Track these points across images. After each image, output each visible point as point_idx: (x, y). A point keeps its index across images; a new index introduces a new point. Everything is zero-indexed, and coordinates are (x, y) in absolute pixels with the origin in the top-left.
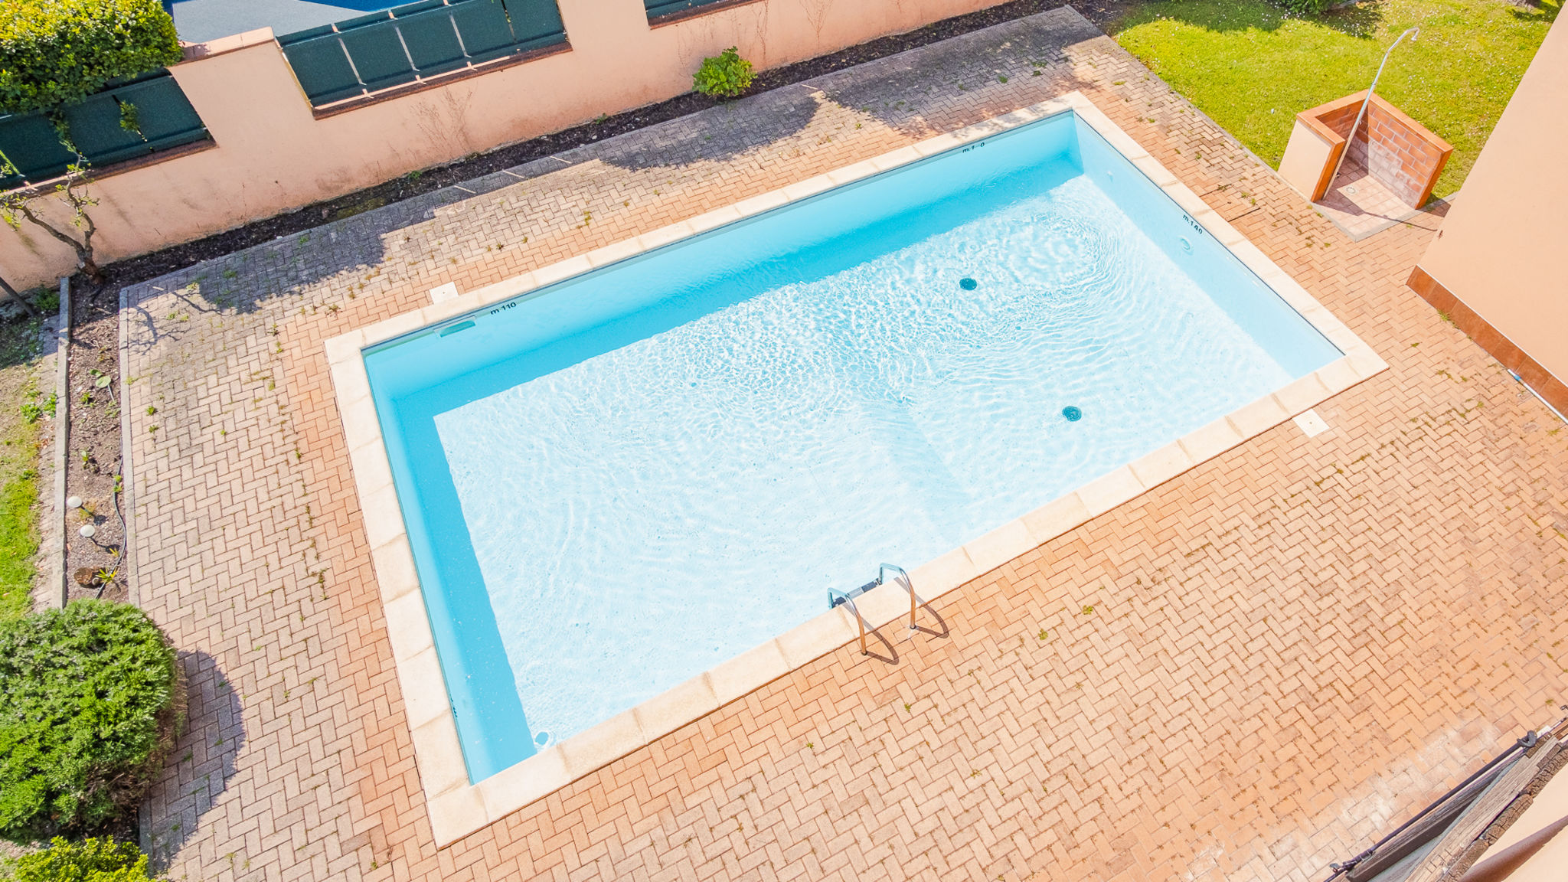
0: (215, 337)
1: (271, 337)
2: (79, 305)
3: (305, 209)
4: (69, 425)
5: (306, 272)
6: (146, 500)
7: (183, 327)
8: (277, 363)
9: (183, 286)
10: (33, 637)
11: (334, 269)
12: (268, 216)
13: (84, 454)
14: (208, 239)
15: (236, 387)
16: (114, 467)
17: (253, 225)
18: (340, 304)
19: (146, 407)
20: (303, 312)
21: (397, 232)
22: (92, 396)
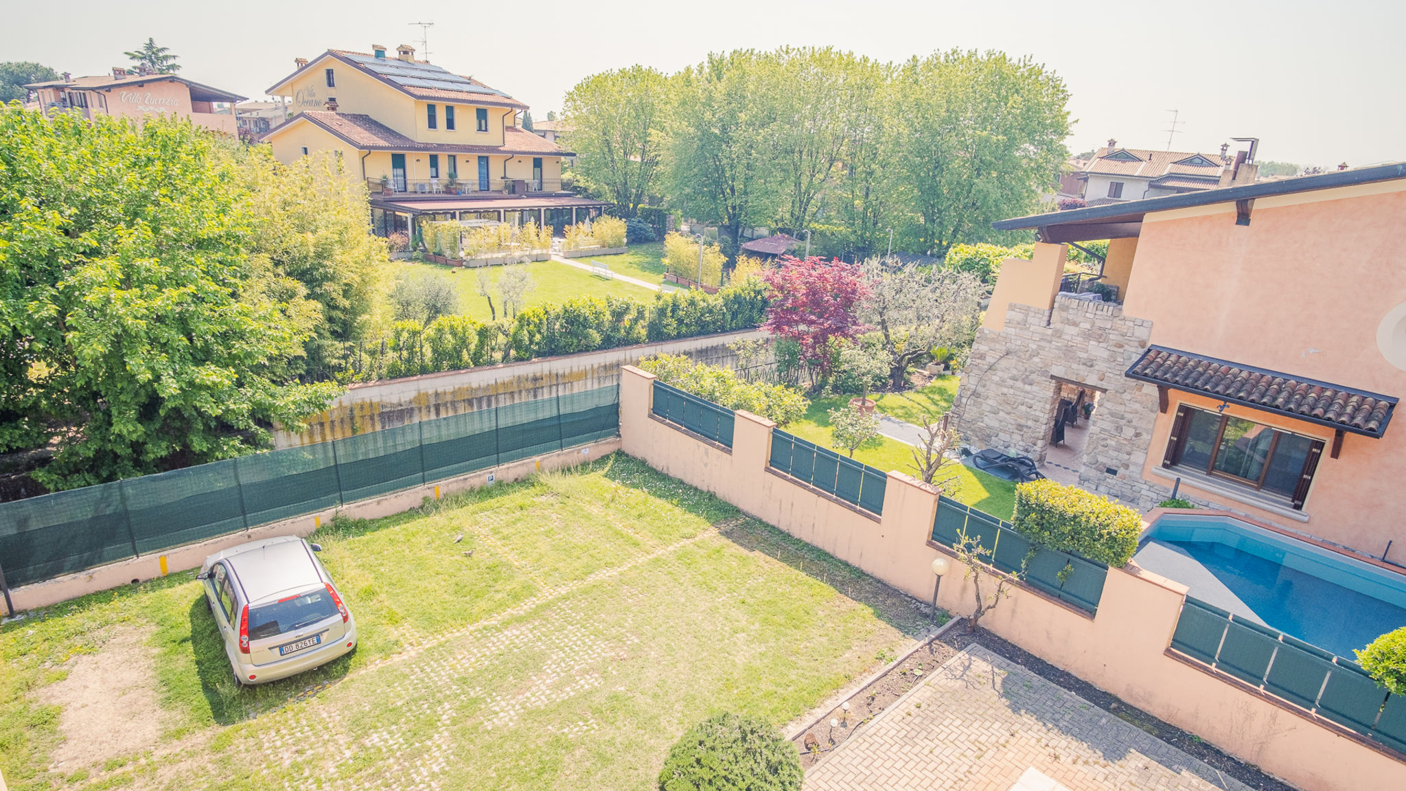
0: (984, 705)
1: (1008, 734)
2: (952, 633)
3: (1105, 693)
4: (885, 675)
5: (1066, 724)
6: (868, 739)
7: (977, 686)
8: (995, 749)
9: (999, 667)
10: (765, 736)
11: (1083, 737)
12: (1081, 677)
13: (874, 692)
14: (1039, 659)
15: (963, 738)
16: (876, 710)
17: (1068, 674)
18: (1063, 758)
19: (919, 701)
20: (1039, 741)
21: (1144, 757)
22: (908, 673)
